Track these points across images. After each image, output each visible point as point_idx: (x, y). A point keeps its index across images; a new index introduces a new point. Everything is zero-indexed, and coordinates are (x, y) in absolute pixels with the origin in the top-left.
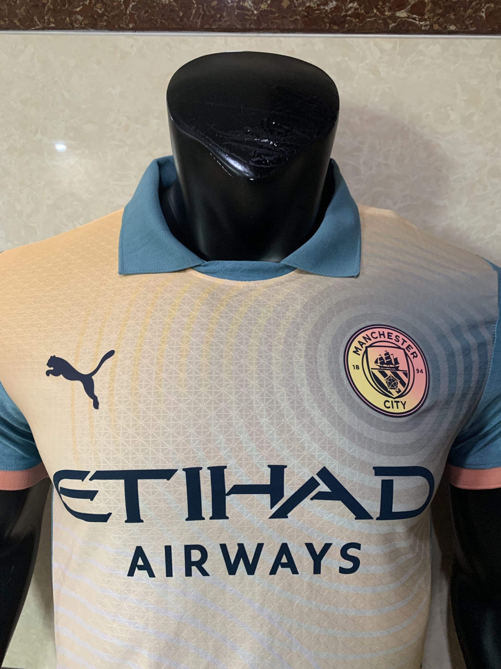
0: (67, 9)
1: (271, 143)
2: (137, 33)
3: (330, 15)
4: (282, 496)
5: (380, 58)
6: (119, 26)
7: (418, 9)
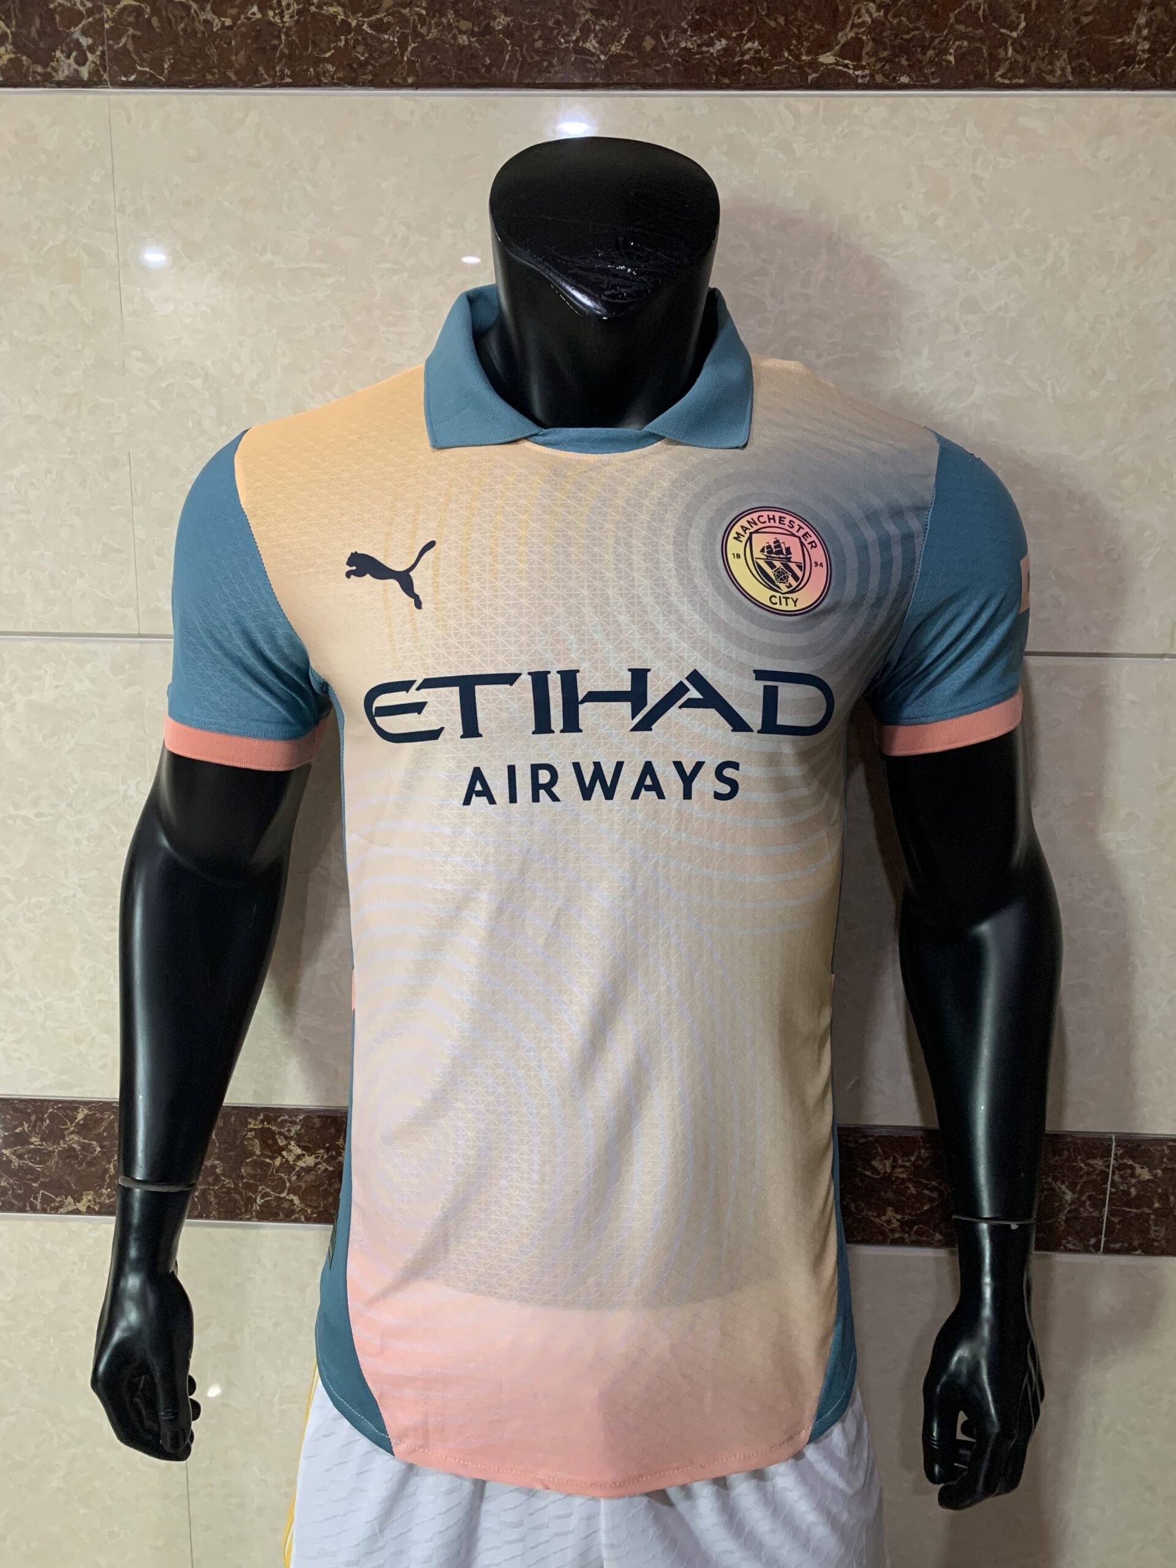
0: (309, 55)
1: (629, 270)
2: (419, 92)
3: (717, 62)
4: (645, 704)
5: (794, 128)
6: (391, 81)
7: (851, 51)
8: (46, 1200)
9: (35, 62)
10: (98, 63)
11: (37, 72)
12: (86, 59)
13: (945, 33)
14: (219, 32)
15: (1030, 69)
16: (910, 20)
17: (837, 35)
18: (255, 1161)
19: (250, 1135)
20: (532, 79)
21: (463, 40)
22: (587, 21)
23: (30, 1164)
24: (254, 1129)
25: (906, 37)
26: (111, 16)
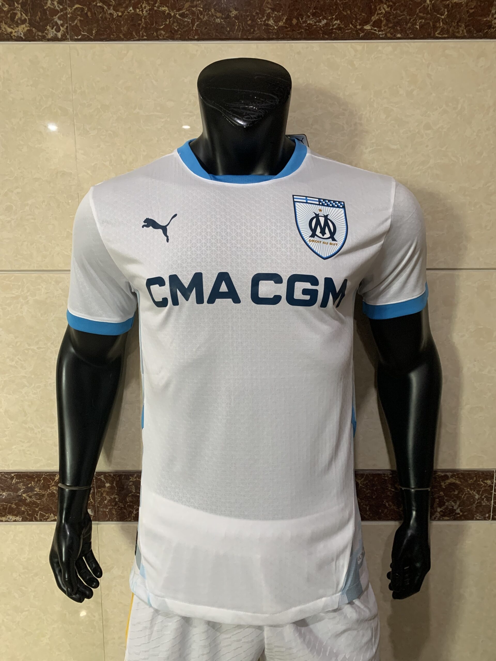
0: (154, 27)
1: (254, 108)
2: (199, 42)
3: (323, 29)
5: (355, 55)
6: (188, 37)
7: (377, 24)
8: (42, 516)
9: (39, 31)
10: (65, 31)
11: (39, 35)
12: (60, 29)
13: (415, 17)
14: (116, 18)
15: (449, 31)
16: (401, 12)
17: (371, 18)
18: (133, 495)
19: (131, 483)
20: (247, 36)
21: (218, 21)
22: (269, 13)
23: (35, 500)
24: (132, 481)
25: (399, 18)
26: (70, 12)
